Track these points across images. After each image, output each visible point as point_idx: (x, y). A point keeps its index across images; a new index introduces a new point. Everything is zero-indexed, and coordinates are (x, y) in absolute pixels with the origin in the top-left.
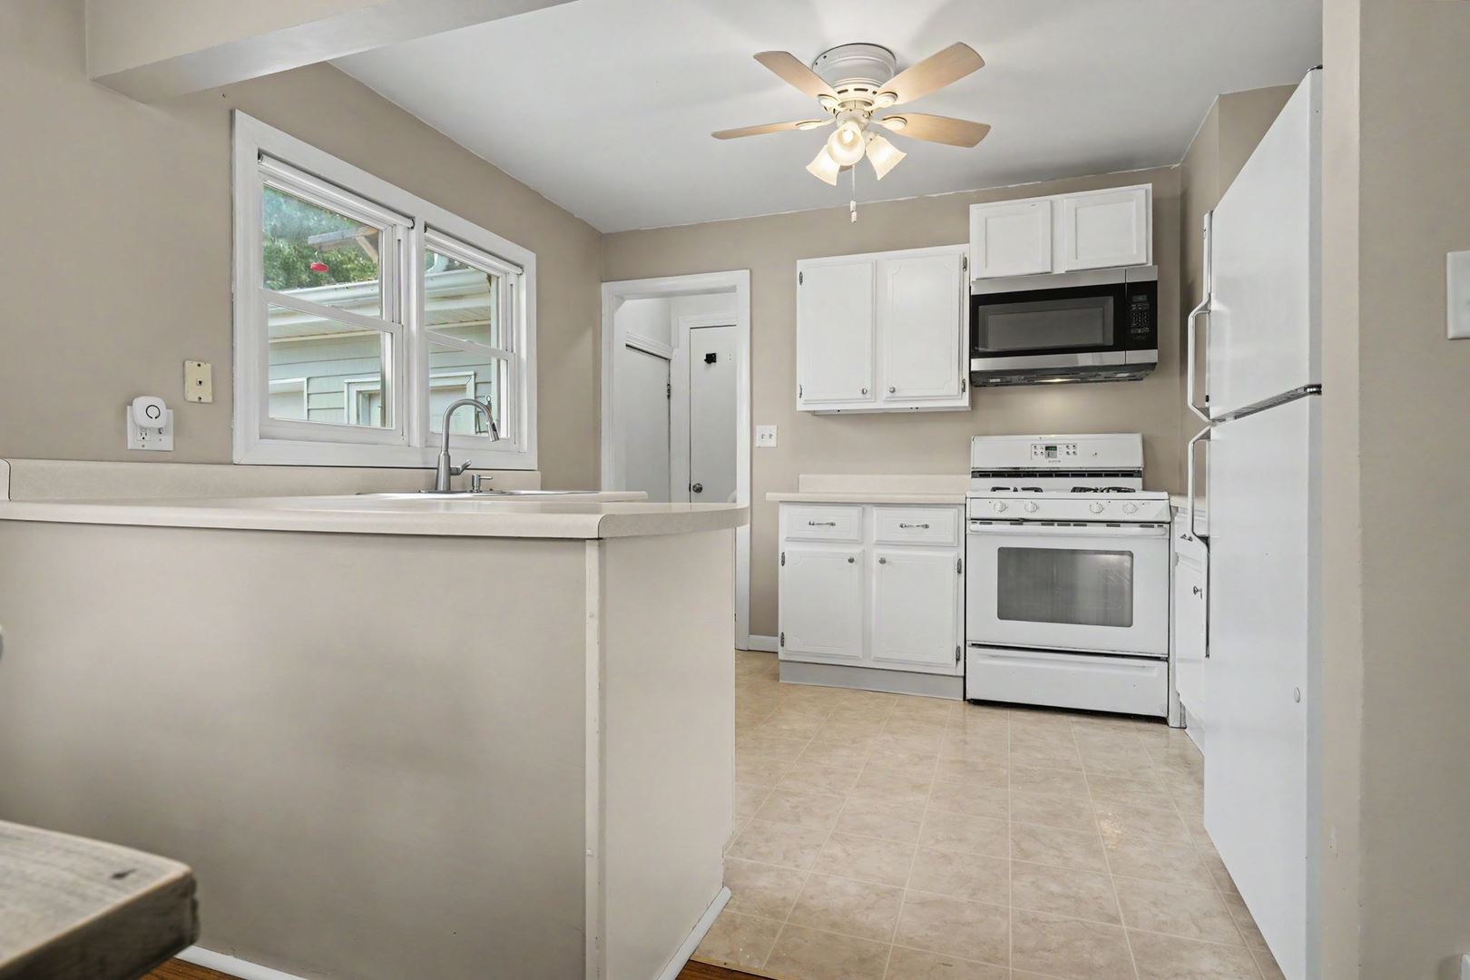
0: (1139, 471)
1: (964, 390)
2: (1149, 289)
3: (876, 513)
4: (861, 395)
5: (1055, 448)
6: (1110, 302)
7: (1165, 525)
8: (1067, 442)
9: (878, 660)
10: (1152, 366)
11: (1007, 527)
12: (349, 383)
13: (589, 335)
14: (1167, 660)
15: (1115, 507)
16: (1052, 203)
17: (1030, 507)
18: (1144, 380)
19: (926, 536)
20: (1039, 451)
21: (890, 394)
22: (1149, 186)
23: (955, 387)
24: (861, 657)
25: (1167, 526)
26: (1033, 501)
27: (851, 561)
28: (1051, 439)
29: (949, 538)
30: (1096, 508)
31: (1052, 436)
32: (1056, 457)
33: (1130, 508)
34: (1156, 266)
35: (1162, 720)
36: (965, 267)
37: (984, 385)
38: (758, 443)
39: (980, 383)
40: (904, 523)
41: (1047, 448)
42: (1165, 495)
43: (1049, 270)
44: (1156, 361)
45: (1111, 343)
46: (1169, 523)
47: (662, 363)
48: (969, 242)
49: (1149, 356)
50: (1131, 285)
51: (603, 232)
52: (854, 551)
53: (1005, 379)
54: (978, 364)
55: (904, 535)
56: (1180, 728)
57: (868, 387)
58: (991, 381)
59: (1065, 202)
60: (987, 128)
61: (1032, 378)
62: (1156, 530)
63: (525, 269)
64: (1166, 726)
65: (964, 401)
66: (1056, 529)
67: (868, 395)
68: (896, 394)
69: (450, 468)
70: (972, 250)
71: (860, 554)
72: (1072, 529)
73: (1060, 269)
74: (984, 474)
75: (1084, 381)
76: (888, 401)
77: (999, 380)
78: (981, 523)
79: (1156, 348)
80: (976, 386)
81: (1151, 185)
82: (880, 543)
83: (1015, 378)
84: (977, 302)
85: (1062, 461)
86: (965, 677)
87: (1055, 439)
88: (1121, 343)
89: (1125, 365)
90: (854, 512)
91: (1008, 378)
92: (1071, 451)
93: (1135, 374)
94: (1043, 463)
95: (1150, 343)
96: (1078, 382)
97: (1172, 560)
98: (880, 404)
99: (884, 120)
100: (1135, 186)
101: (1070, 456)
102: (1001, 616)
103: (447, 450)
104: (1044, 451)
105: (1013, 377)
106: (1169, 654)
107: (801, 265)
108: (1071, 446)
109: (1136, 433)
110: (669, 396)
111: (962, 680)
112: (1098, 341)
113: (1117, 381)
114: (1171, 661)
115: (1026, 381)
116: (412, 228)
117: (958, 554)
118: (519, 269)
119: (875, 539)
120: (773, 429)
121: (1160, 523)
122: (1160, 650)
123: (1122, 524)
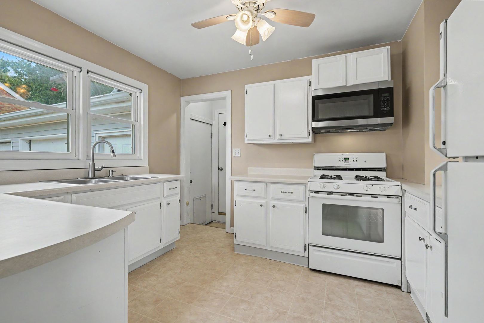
0: (384, 169)
1: (309, 135)
2: (390, 91)
3: (272, 186)
4: (268, 137)
5: (348, 159)
6: (372, 97)
7: (399, 197)
8: (353, 156)
9: (272, 247)
10: (391, 124)
11: (326, 195)
12: (96, 134)
13: (175, 116)
14: (400, 259)
15: (375, 187)
16: (346, 56)
17: (336, 187)
18: (386, 131)
19: (292, 197)
20: (341, 160)
21: (280, 137)
22: (389, 47)
23: (305, 134)
24: (265, 245)
25: (400, 198)
26: (337, 184)
27: (261, 206)
28: (346, 155)
29: (301, 198)
30: (366, 188)
31: (347, 154)
32: (348, 162)
33: (382, 189)
34: (393, 81)
35: (399, 287)
36: (310, 85)
37: (319, 133)
38: (234, 155)
39: (317, 132)
40: (283, 191)
41: (345, 159)
42: (399, 183)
43: (345, 85)
44: (393, 122)
45: (372, 114)
46: (401, 196)
47: (210, 126)
48: (311, 75)
49: (390, 120)
50: (381, 89)
51: (181, 79)
52: (263, 202)
53: (327, 130)
54: (315, 125)
55: (283, 196)
56: (408, 292)
57: (271, 134)
58: (321, 131)
59: (352, 56)
60: (314, 16)
61: (338, 130)
62: (395, 200)
63: (143, 90)
64: (400, 290)
65: (310, 140)
66: (347, 197)
67: (271, 137)
68: (282, 137)
69: (94, 168)
70: (313, 78)
71: (265, 203)
72: (355, 198)
73: (350, 84)
74: (319, 169)
75: (360, 131)
76: (278, 140)
77: (324, 131)
78: (314, 193)
79: (393, 116)
80: (316, 133)
81: (390, 46)
82: (273, 199)
83: (331, 130)
84: (315, 98)
85: (351, 164)
86: (308, 257)
87: (348, 155)
88: (377, 115)
89: (379, 124)
90: (263, 185)
91: (328, 130)
92: (355, 160)
93: (383, 128)
94: (343, 165)
95: (390, 114)
96: (358, 131)
97: (402, 216)
98: (276, 140)
99: (265, 13)
100: (382, 48)
101: (354, 162)
102: (323, 234)
103: (93, 161)
104: (344, 160)
105: (330, 130)
106: (401, 257)
107: (247, 87)
108: (355, 158)
109: (383, 152)
110: (212, 137)
111: (307, 258)
112: (367, 114)
113: (375, 131)
114: (403, 260)
115: (336, 131)
116: (81, 72)
117: (305, 205)
118: (140, 90)
119: (271, 197)
120: (239, 150)
121: (397, 197)
122: (398, 255)
123: (378, 196)
